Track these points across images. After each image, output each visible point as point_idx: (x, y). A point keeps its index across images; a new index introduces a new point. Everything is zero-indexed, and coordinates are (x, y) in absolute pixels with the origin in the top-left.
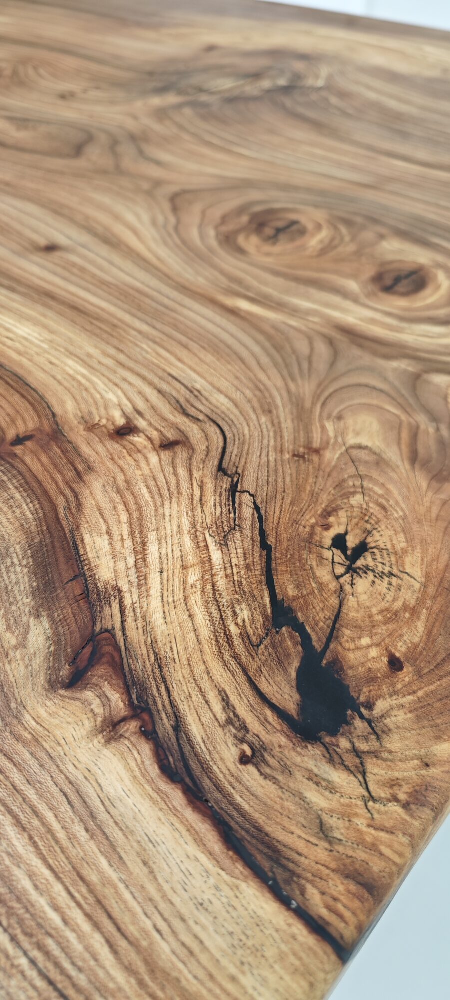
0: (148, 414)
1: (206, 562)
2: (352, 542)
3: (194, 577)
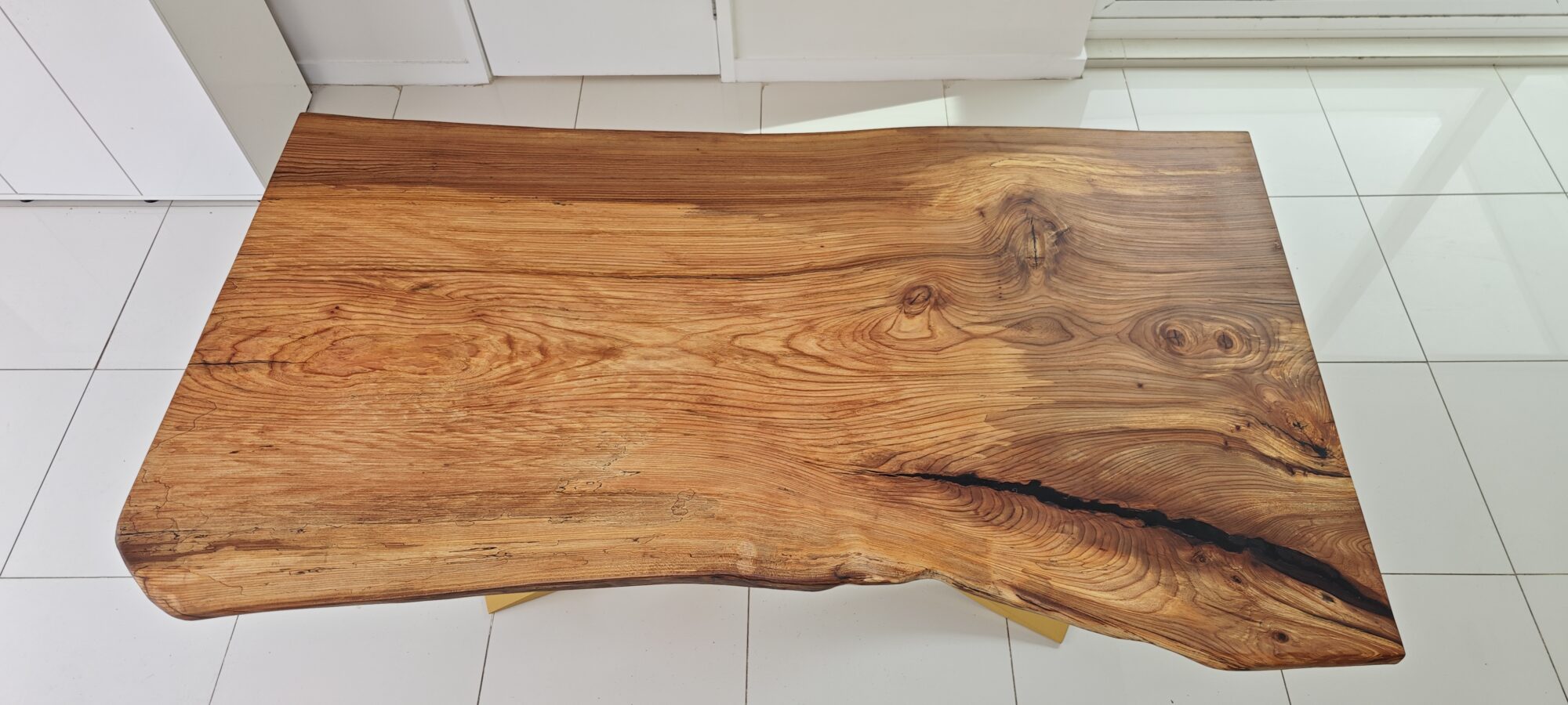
0: (1234, 421)
3: (1286, 447)
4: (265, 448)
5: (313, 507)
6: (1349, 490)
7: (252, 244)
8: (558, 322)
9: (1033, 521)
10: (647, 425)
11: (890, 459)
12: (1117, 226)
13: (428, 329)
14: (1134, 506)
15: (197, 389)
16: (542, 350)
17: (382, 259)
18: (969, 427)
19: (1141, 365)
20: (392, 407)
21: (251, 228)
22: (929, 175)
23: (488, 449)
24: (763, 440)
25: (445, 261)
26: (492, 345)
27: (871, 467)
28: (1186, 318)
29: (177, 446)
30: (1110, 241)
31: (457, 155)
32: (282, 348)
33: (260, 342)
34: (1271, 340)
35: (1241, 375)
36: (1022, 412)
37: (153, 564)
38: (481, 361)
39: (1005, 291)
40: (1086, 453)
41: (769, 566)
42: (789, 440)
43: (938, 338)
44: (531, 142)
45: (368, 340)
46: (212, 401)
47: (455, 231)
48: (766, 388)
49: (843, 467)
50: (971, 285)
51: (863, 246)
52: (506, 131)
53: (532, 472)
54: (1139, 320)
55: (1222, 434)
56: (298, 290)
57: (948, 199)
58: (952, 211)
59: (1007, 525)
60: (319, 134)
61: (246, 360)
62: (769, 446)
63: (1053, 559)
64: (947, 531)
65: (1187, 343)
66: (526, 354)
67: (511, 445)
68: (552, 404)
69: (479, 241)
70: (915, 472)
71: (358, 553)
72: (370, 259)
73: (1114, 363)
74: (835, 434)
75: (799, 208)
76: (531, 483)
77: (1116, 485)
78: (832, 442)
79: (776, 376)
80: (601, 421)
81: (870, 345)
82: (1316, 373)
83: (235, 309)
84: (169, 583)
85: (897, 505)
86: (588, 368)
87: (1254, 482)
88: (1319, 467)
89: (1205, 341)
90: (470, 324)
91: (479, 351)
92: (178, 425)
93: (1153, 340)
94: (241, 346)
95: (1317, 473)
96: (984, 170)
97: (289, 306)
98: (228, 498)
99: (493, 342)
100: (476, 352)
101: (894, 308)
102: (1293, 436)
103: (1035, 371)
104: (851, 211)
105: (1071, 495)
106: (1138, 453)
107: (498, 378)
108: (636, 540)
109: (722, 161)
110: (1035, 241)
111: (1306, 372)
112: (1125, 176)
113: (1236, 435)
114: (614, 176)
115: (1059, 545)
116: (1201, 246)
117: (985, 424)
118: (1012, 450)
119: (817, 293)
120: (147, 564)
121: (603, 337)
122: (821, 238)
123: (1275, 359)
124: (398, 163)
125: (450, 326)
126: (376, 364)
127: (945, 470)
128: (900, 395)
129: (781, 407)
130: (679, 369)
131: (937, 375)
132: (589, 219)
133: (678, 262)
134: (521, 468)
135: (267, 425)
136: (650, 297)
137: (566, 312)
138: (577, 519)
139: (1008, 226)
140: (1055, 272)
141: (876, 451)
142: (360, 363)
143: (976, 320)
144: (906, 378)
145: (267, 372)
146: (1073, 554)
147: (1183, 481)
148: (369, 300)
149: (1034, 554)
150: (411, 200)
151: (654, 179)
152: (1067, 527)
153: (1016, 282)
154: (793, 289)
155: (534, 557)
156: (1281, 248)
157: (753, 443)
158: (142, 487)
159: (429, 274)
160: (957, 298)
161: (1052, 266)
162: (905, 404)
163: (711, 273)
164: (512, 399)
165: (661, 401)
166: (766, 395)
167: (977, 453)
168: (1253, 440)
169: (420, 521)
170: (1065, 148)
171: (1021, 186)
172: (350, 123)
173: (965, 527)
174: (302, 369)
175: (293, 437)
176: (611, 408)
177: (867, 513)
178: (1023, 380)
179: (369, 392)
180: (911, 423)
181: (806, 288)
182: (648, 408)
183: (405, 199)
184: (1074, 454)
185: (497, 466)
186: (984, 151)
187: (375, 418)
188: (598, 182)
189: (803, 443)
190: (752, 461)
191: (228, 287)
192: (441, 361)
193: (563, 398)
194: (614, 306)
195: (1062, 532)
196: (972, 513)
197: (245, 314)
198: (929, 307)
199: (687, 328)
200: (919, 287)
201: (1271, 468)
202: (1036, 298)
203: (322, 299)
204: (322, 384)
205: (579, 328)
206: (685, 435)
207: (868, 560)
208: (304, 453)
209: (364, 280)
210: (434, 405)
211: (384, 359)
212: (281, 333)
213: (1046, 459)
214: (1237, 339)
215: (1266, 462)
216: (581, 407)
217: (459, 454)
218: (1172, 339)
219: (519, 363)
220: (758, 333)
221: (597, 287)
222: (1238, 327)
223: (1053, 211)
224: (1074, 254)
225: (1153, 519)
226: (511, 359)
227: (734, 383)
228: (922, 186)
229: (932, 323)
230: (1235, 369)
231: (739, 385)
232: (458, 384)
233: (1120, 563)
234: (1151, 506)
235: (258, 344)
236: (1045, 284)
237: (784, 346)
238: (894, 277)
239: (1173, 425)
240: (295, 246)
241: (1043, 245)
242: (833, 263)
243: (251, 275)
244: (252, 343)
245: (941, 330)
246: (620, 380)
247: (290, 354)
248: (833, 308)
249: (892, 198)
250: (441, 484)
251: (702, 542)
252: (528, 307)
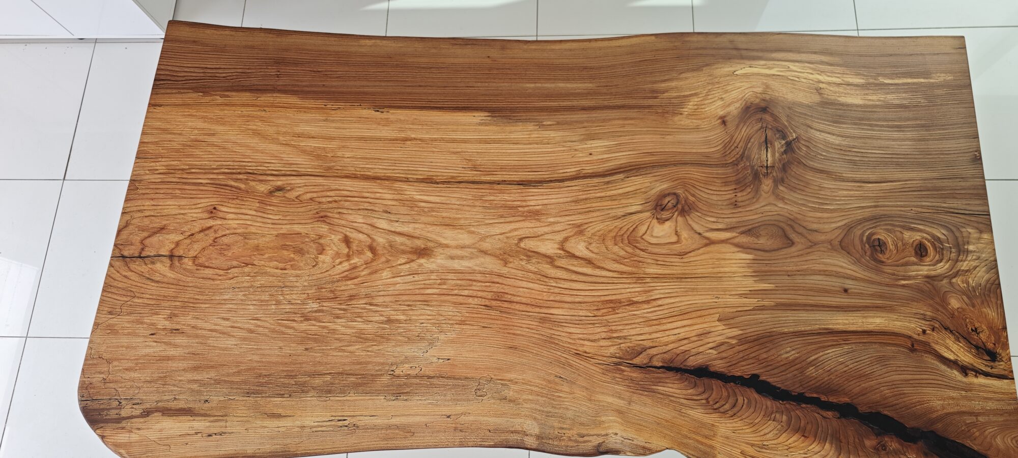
0: (922, 325)
1: (961, 347)
2: (974, 329)
3: (962, 350)
4: (174, 331)
5: (213, 382)
6: (1011, 391)
7: (146, 148)
8: (383, 224)
9: (752, 410)
10: (454, 318)
11: (641, 353)
12: (838, 136)
13: (285, 229)
14: (832, 399)
15: (119, 279)
16: (372, 249)
17: (244, 164)
18: (705, 325)
19: (849, 272)
20: (263, 298)
21: (143, 133)
22: (681, 83)
23: (336, 336)
24: (543, 333)
25: (293, 166)
26: (334, 244)
27: (627, 360)
28: (889, 227)
29: (111, 328)
30: (831, 150)
31: (296, 63)
32: (178, 244)
33: (161, 238)
34: (961, 250)
35: (932, 282)
36: (749, 313)
37: (106, 425)
38: (326, 258)
39: (740, 199)
40: (798, 351)
41: (548, 442)
42: (563, 334)
43: (683, 243)
44: (353, 49)
45: (241, 238)
46: (132, 290)
47: (299, 137)
48: (546, 287)
49: (605, 359)
50: (712, 192)
51: (624, 154)
52: (333, 39)
53: (370, 356)
54: (849, 229)
55: (910, 337)
56: (184, 192)
57: (696, 107)
58: (699, 119)
59: (730, 413)
60: (186, 42)
61: (152, 254)
62: (548, 339)
63: (765, 443)
64: (684, 416)
65: (888, 251)
66: (360, 253)
67: (353, 333)
68: (382, 298)
69: (319, 148)
70: (660, 364)
71: (248, 421)
72: (236, 164)
73: (825, 269)
74: (599, 330)
75: (572, 116)
76: (370, 367)
77: (819, 381)
78: (597, 337)
79: (553, 276)
80: (419, 313)
81: (629, 250)
82: (997, 282)
83: (139, 208)
84: (119, 441)
85: (646, 393)
86: (408, 266)
87: (933, 382)
88: (988, 370)
89: (904, 250)
90: (316, 225)
91: (324, 250)
92: (110, 310)
93: (860, 248)
94: (147, 242)
95: (987, 375)
96: (728, 78)
97: (179, 206)
98: (152, 373)
99: (334, 241)
100: (322, 250)
101: (648, 214)
102: (970, 340)
103: (760, 275)
104: (615, 119)
105: (782, 388)
106: (838, 352)
107: (339, 274)
108: (448, 417)
109: (509, 69)
110: (767, 151)
111: (988, 281)
112: (848, 85)
113: (922, 338)
114: (423, 84)
115: (770, 432)
116: (909, 156)
117: (717, 323)
118: (738, 347)
119: (586, 199)
120: (102, 425)
121: (418, 238)
122: (589, 146)
123: (962, 268)
124: (250, 71)
125: (301, 226)
126: (247, 260)
127: (684, 364)
128: (652, 296)
129: (557, 305)
130: (477, 268)
131: (682, 278)
132: (403, 126)
133: (475, 168)
134: (362, 354)
135: (174, 312)
136: (454, 201)
137: (389, 215)
138: (405, 398)
139: (745, 134)
140: (782, 181)
141: (631, 345)
142: (236, 259)
143: (714, 227)
144: (656, 280)
145: (168, 265)
146: (781, 439)
147: (874, 379)
148: (238, 201)
149: (751, 439)
150: (262, 107)
151: (453, 87)
152: (778, 416)
153: (750, 190)
154: (567, 195)
155: (375, 428)
156: (981, 159)
157: (536, 336)
158: (91, 362)
159: (282, 178)
160: (700, 205)
161: (780, 175)
162: (655, 303)
163: (501, 179)
164: (351, 292)
165: (464, 297)
166: (545, 294)
167: (711, 349)
168: (934, 342)
169: (290, 396)
170: (798, 55)
171: (759, 95)
172: (208, 31)
173: (698, 414)
174: (194, 262)
175: (193, 322)
176: (426, 302)
177: (623, 399)
178: (750, 284)
179: (245, 285)
180: (659, 321)
181: (578, 194)
182: (455, 303)
183: (257, 106)
184: (788, 352)
185: (344, 351)
186: (728, 58)
187: (251, 307)
188: (409, 90)
189: (574, 337)
190: (534, 352)
191: (132, 188)
192: (297, 258)
193: (390, 293)
194: (426, 210)
195: (774, 421)
196: (704, 401)
197: (147, 213)
198: (676, 213)
199: (483, 230)
200: (669, 194)
201: (948, 369)
202: (764, 206)
203: (202, 201)
204: (210, 276)
205: (399, 230)
206: (484, 327)
207: (623, 439)
208: (203, 336)
209: (233, 183)
210: (294, 297)
211: (254, 255)
212: (175, 230)
213: (765, 356)
214: (931, 248)
215: (945, 364)
216: (404, 301)
217: (315, 340)
218: (878, 246)
219: (355, 260)
220: (538, 236)
221: (412, 192)
222: (933, 236)
223: (784, 120)
224: (800, 163)
225: (847, 411)
226: (348, 257)
227: (520, 282)
228: (676, 94)
229: (678, 229)
230: (927, 277)
231: (524, 284)
232: (310, 278)
233: (817, 449)
234: (845, 400)
235: (159, 240)
236: (773, 193)
237: (559, 249)
238: (649, 185)
239: (871, 327)
240: (177, 151)
241: (773, 155)
242: (600, 170)
243: (147, 177)
244: (155, 239)
245: (686, 236)
246: (432, 277)
247: (184, 250)
248: (598, 214)
249: (649, 107)
250: (304, 365)
251: (498, 420)
252: (359, 209)
